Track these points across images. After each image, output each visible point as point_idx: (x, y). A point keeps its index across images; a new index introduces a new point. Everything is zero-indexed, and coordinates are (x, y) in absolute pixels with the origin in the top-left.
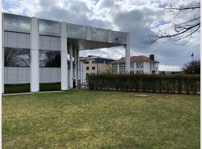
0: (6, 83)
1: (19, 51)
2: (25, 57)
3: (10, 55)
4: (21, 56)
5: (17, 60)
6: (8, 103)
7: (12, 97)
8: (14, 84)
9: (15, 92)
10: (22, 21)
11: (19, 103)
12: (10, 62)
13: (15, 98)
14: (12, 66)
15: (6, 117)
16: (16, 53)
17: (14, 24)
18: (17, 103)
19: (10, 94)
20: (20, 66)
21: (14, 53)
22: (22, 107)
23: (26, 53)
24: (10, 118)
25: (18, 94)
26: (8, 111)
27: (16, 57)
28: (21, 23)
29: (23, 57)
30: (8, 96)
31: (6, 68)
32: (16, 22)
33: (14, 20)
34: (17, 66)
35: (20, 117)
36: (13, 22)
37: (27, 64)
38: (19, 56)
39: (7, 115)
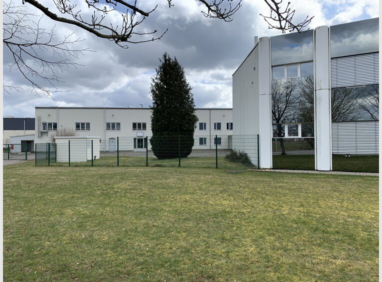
0: (336, 152)
1: (356, 92)
2: (369, 101)
3: (339, 101)
4: (360, 101)
5: (352, 108)
6: (342, 188)
7: (347, 178)
8: (347, 154)
9: (351, 169)
10: (360, 32)
11: (363, 192)
12: (339, 113)
13: (353, 181)
14: (343, 121)
15: (345, 214)
16: (350, 95)
17: (347, 41)
18: (361, 191)
19: (343, 173)
20: (359, 120)
21: (345, 96)
22: (371, 201)
23: (370, 94)
24: (351, 217)
25: (358, 174)
26: (345, 204)
27: (350, 103)
28: (358, 35)
29: (364, 102)
30: (340, 175)
31: (335, 124)
32: (349, 36)
33: (346, 34)
34: (353, 120)
35: (371, 219)
36: (345, 37)
37: (372, 115)
38: (355, 101)
39: (345, 211)
